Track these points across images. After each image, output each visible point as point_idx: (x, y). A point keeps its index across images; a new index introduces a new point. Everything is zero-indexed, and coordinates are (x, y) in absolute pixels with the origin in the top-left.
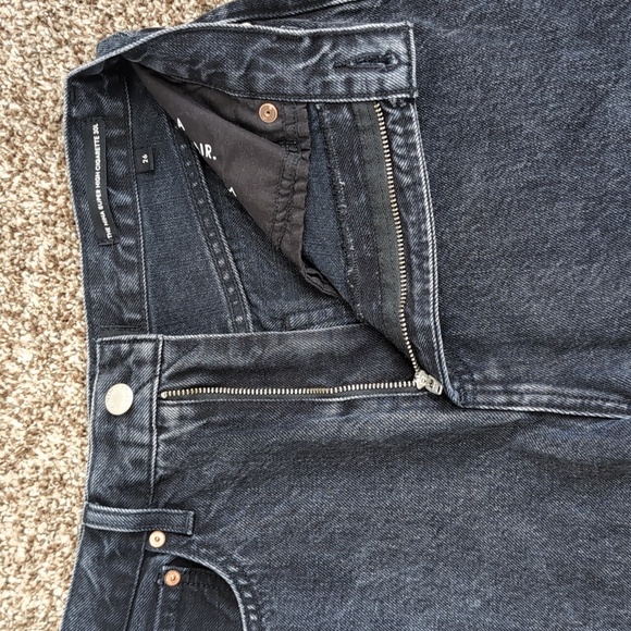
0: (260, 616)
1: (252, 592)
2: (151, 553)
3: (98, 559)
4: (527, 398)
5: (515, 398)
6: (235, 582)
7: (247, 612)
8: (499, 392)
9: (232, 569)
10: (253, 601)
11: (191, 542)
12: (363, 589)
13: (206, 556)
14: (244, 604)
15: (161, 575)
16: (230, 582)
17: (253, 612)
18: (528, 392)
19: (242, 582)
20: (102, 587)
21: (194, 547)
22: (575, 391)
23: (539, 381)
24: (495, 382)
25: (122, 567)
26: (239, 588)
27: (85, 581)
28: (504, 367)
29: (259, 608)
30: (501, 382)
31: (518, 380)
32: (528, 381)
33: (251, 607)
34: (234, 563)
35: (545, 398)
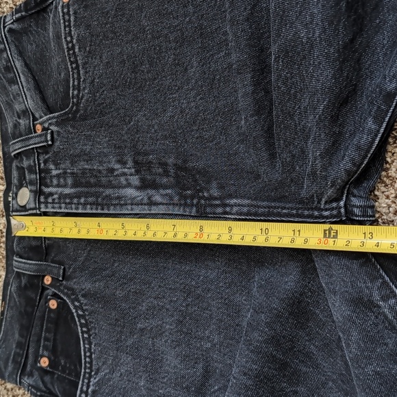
0: (90, 336)
1: (86, 320)
2: (44, 289)
3: (19, 288)
4: (235, 209)
5: (228, 209)
6: (76, 312)
7: (83, 332)
8: (217, 206)
9: (77, 304)
10: (86, 325)
11: (61, 285)
12: (142, 330)
13: (64, 294)
14: (81, 327)
15: (47, 301)
16: (74, 311)
17: (86, 332)
18: (236, 205)
19: (80, 313)
20: (20, 303)
21: (62, 288)
22: (265, 203)
23: (242, 197)
24: (216, 199)
25: (31, 294)
26: (79, 316)
27: (13, 300)
28: (221, 187)
29: (89, 330)
30: (220, 198)
31: (230, 196)
32: (236, 197)
33: (84, 329)
34: (79, 301)
35: (245, 210)
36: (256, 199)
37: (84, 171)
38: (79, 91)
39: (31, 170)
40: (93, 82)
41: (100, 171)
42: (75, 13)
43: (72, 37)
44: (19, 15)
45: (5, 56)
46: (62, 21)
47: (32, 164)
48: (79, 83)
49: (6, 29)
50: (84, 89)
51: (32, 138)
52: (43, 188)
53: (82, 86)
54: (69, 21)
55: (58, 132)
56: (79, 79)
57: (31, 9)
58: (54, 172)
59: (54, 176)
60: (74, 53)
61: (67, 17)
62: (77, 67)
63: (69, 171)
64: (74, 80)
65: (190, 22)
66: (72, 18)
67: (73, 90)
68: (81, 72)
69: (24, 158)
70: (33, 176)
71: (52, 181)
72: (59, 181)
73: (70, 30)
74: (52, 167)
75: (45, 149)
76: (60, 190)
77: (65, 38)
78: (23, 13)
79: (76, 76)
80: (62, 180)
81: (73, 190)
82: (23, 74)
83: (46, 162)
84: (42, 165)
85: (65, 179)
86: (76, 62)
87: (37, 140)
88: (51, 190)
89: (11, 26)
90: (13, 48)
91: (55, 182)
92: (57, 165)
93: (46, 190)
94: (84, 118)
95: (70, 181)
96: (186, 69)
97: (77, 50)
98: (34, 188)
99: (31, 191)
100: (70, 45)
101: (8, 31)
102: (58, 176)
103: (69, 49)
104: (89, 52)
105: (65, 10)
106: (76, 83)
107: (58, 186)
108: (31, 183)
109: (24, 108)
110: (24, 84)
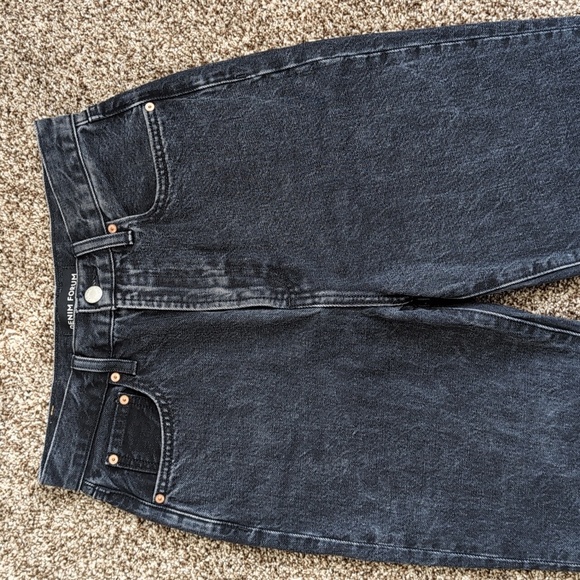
0: (172, 423)
1: (168, 409)
2: (112, 385)
3: (81, 388)
4: (323, 299)
5: (317, 300)
6: (159, 402)
7: (164, 421)
8: (308, 298)
9: (158, 394)
10: (168, 414)
11: (135, 379)
12: (231, 410)
13: (143, 387)
14: (163, 416)
15: (117, 397)
16: (156, 401)
17: (168, 421)
18: (323, 296)
19: (163, 402)
20: (82, 404)
21: (136, 382)
22: (349, 293)
23: (329, 289)
24: (306, 292)
25: (95, 392)
26: (161, 406)
27: (72, 401)
28: (311, 282)
29: (172, 418)
30: (310, 291)
31: (319, 289)
32: (324, 290)
33: (167, 418)
34: (159, 391)
35: (332, 299)
36: (340, 290)
37: (168, 272)
38: (166, 196)
39: (104, 268)
40: (180, 188)
41: (187, 273)
42: (163, 123)
43: (161, 145)
44: (97, 117)
45: (75, 154)
46: (149, 130)
47: (107, 263)
48: (167, 189)
49: (79, 129)
50: (172, 194)
51: (105, 238)
52: (120, 285)
53: (170, 191)
54: (158, 130)
55: (140, 233)
56: (167, 185)
57: (109, 113)
58: (132, 272)
59: (133, 275)
60: (164, 160)
61: (155, 127)
62: (166, 173)
63: (151, 271)
64: (161, 185)
65: (284, 145)
66: (161, 128)
67: (160, 194)
68: (170, 178)
69: (97, 258)
70: (108, 275)
71: (129, 280)
72: (138, 280)
73: (160, 139)
74: (129, 266)
75: (123, 250)
76: (140, 288)
77: (154, 146)
78: (101, 116)
79: (163, 182)
80: (142, 279)
81: (155, 288)
82: (94, 174)
83: (122, 262)
84: (118, 264)
85: (146, 279)
86: (165, 168)
87: (113, 240)
88: (128, 287)
89: (85, 127)
90: (84, 149)
91: (133, 280)
92: (135, 265)
93: (123, 287)
94: (168, 221)
95: (151, 280)
96: (280, 184)
97: (167, 158)
98: (108, 286)
99: (103, 289)
100: (160, 153)
101: (81, 132)
102: (137, 276)
103: (157, 157)
104: (179, 161)
105: (153, 120)
106: (163, 188)
107: (137, 284)
108: (105, 281)
109: (93, 207)
110: (94, 184)
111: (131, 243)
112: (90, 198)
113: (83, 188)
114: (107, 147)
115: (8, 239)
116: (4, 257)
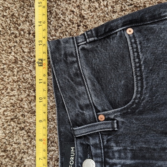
37: (141, 149)
38: (141, 95)
39: (96, 146)
40: (151, 89)
41: (154, 150)
42: (140, 43)
43: (139, 59)
44: (93, 39)
45: (76, 66)
46: (130, 48)
47: (98, 142)
48: (142, 90)
49: (80, 48)
50: (145, 94)
51: (97, 125)
52: (108, 159)
53: (144, 91)
54: (137, 48)
56: (142, 87)
57: (101, 36)
58: (115, 148)
59: (116, 151)
60: (140, 70)
61: (135, 46)
62: (142, 79)
63: (129, 148)
64: (138, 87)
66: (139, 47)
67: (137, 94)
68: (144, 83)
69: (91, 139)
70: (99, 151)
71: (113, 155)
72: (120, 155)
73: (138, 54)
74: (113, 144)
75: (109, 133)
76: (123, 161)
77: (134, 60)
78: (96, 38)
79: (139, 85)
80: (123, 154)
81: (133, 162)
82: (89, 79)
83: (108, 141)
84: (105, 143)
85: (125, 154)
86: (141, 76)
87: (102, 126)
88: (114, 161)
89: (84, 46)
90: (83, 61)
91: (117, 155)
92: (117, 144)
93: (111, 161)
94: (141, 113)
95: (129, 155)
97: (143, 68)
98: (99, 159)
99: (96, 162)
100: (138, 65)
101: (81, 49)
102: (119, 151)
103: (136, 67)
104: (151, 70)
105: (133, 41)
106: (139, 90)
107: (120, 158)
108: (96, 156)
109: (88, 102)
110: (89, 86)
111: (116, 129)
112: (86, 96)
113: (81, 89)
114: (98, 60)
115: (28, 120)
116: (25, 133)
